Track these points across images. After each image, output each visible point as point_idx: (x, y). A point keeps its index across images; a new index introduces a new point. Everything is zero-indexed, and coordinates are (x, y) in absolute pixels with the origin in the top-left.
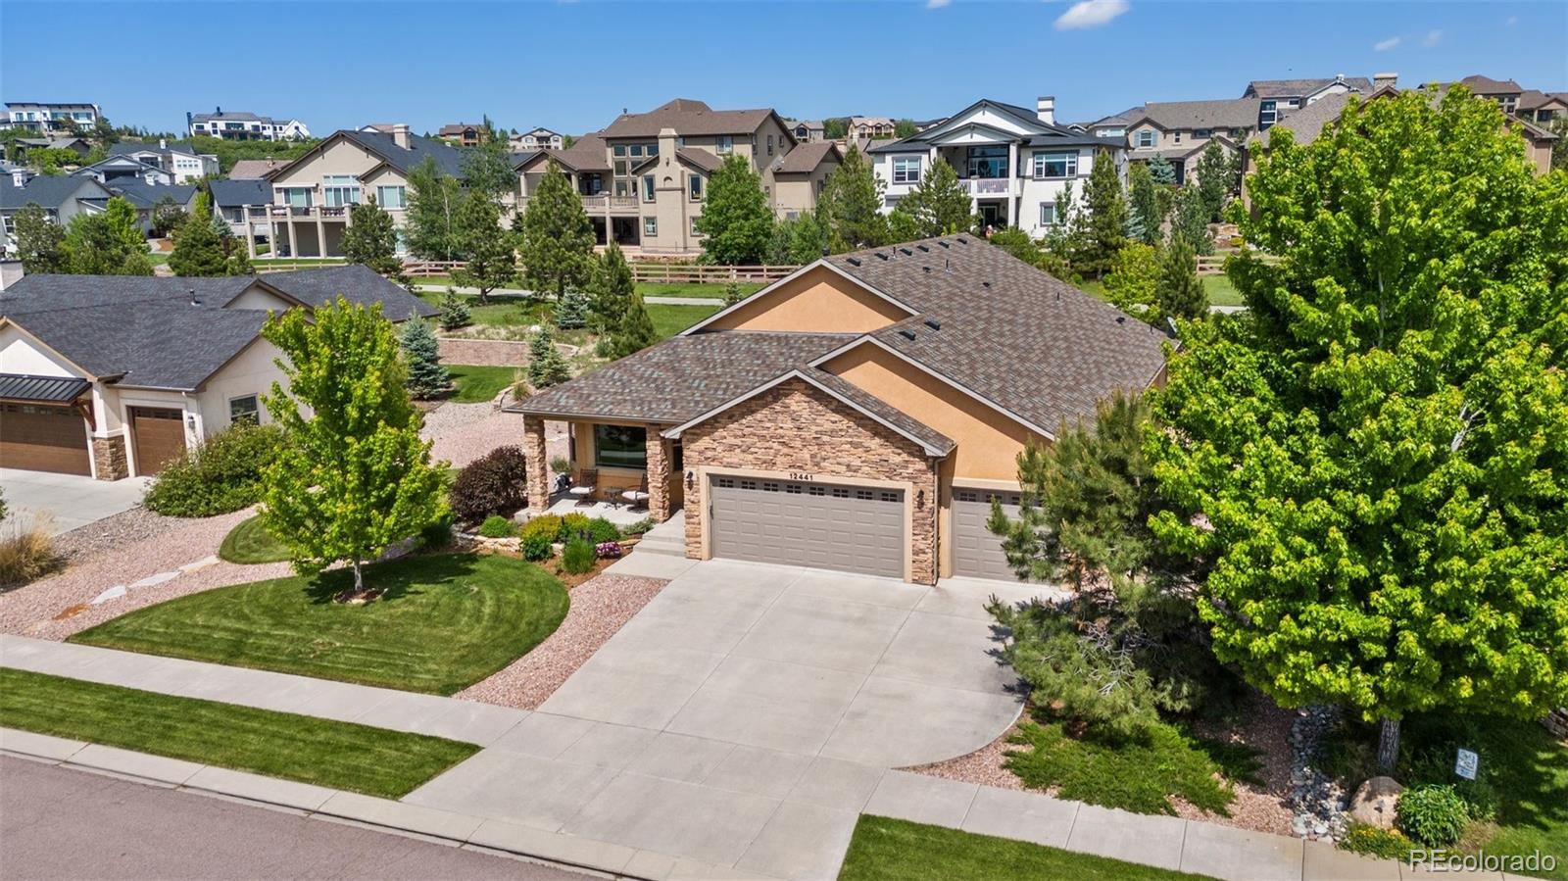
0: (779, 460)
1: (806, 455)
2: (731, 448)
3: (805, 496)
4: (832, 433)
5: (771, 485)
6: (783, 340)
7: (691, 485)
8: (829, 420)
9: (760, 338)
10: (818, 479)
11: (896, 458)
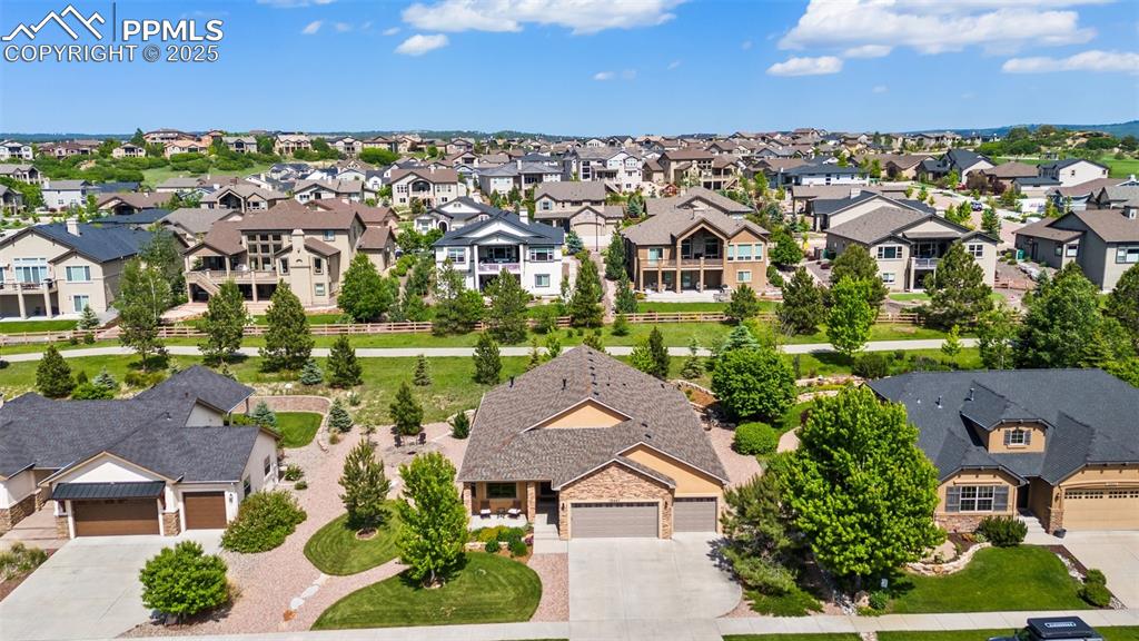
0: (604, 494)
1: (616, 491)
2: (583, 491)
3: (614, 508)
4: (628, 482)
5: (600, 505)
6: (571, 431)
7: (563, 508)
8: (627, 476)
9: (561, 431)
10: (621, 501)
11: (655, 489)
